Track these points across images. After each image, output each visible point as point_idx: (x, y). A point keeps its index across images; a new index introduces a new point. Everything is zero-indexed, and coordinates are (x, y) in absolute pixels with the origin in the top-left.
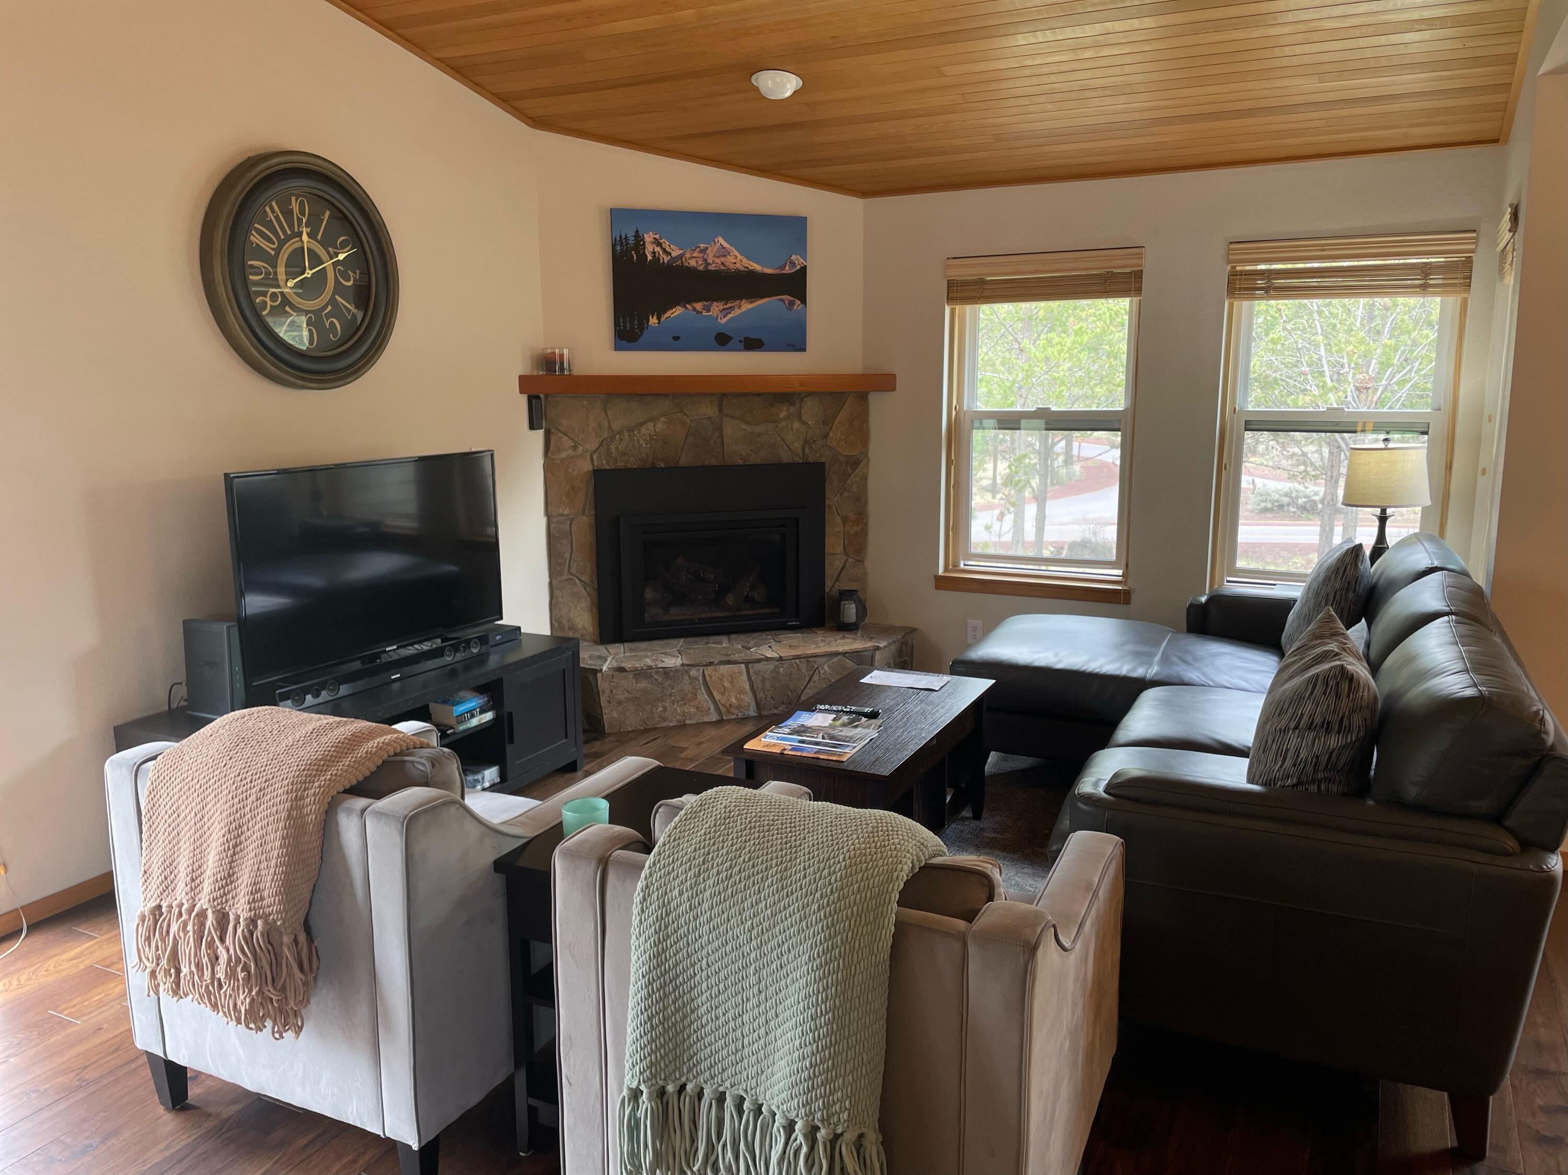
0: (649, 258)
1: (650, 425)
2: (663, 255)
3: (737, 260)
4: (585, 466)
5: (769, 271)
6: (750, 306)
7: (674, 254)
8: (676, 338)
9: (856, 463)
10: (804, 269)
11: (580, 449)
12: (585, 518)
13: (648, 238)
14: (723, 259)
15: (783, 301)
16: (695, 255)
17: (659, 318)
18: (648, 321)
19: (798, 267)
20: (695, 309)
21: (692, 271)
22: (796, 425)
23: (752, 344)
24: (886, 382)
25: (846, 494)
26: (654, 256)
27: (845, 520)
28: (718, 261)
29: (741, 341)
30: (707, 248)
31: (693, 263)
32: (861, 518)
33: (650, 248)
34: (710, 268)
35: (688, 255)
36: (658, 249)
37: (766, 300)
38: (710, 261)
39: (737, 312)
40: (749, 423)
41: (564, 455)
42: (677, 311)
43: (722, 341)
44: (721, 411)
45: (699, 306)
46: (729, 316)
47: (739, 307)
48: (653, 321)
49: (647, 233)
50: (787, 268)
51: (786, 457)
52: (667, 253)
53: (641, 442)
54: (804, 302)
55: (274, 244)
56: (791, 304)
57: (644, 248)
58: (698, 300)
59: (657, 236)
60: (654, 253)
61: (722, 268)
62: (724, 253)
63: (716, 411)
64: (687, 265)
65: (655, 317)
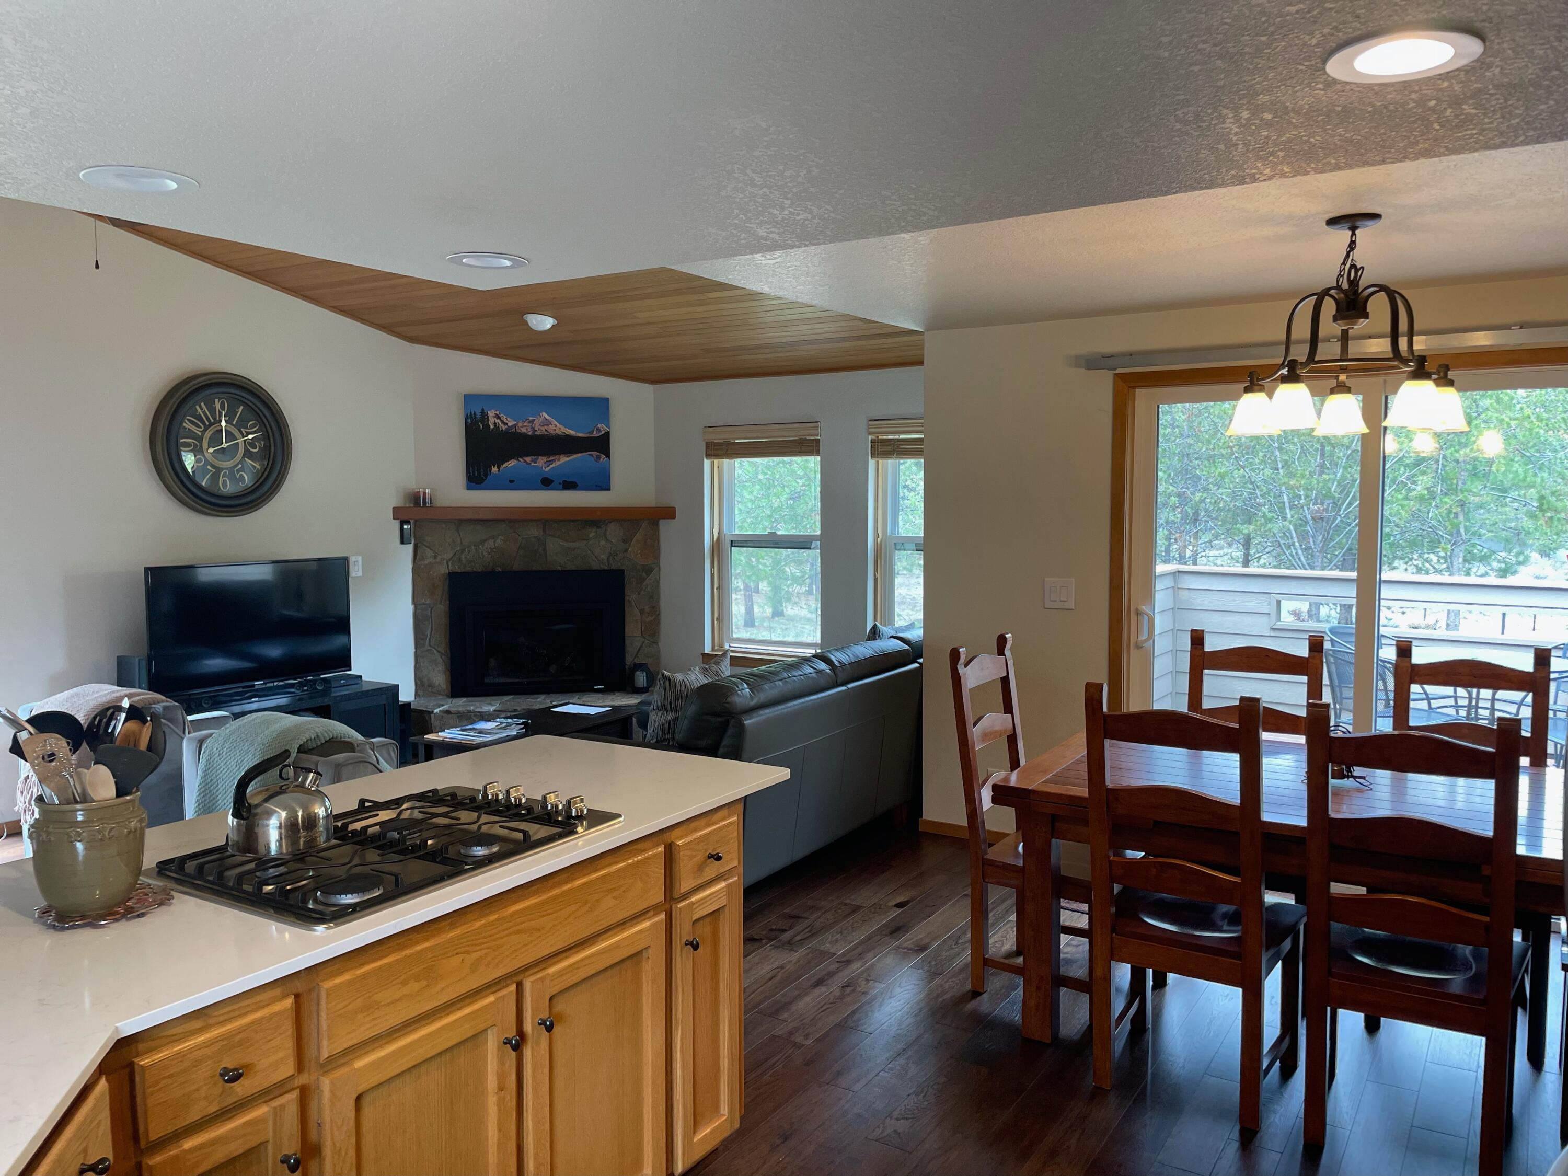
0: (492, 427)
1: (491, 542)
2: (501, 425)
3: (557, 428)
4: (443, 570)
5: (580, 435)
6: (567, 459)
7: (510, 424)
8: (511, 481)
9: (650, 569)
10: (608, 434)
11: (438, 559)
12: (442, 606)
13: (491, 414)
14: (546, 427)
15: (592, 455)
16: (525, 424)
17: (499, 468)
18: (490, 470)
19: (603, 432)
20: (525, 461)
21: (525, 435)
22: (603, 542)
23: (569, 485)
24: (669, 513)
25: (642, 592)
26: (495, 426)
27: (642, 612)
28: (543, 428)
29: (560, 484)
30: (534, 420)
31: (524, 430)
32: (655, 611)
33: (492, 420)
34: (536, 433)
35: (520, 425)
36: (498, 421)
37: (579, 455)
38: (536, 429)
39: (557, 463)
40: (566, 541)
41: (427, 562)
42: (512, 463)
43: (546, 483)
44: (544, 531)
45: (528, 459)
46: (551, 466)
47: (559, 460)
48: (494, 469)
49: (490, 410)
50: (595, 433)
51: (595, 566)
52: (505, 424)
53: (484, 553)
54: (608, 456)
55: (201, 428)
56: (598, 458)
57: (488, 421)
58: (528, 455)
59: (497, 413)
60: (495, 423)
61: (546, 433)
62: (548, 423)
63: (542, 533)
64: (519, 431)
65: (496, 467)
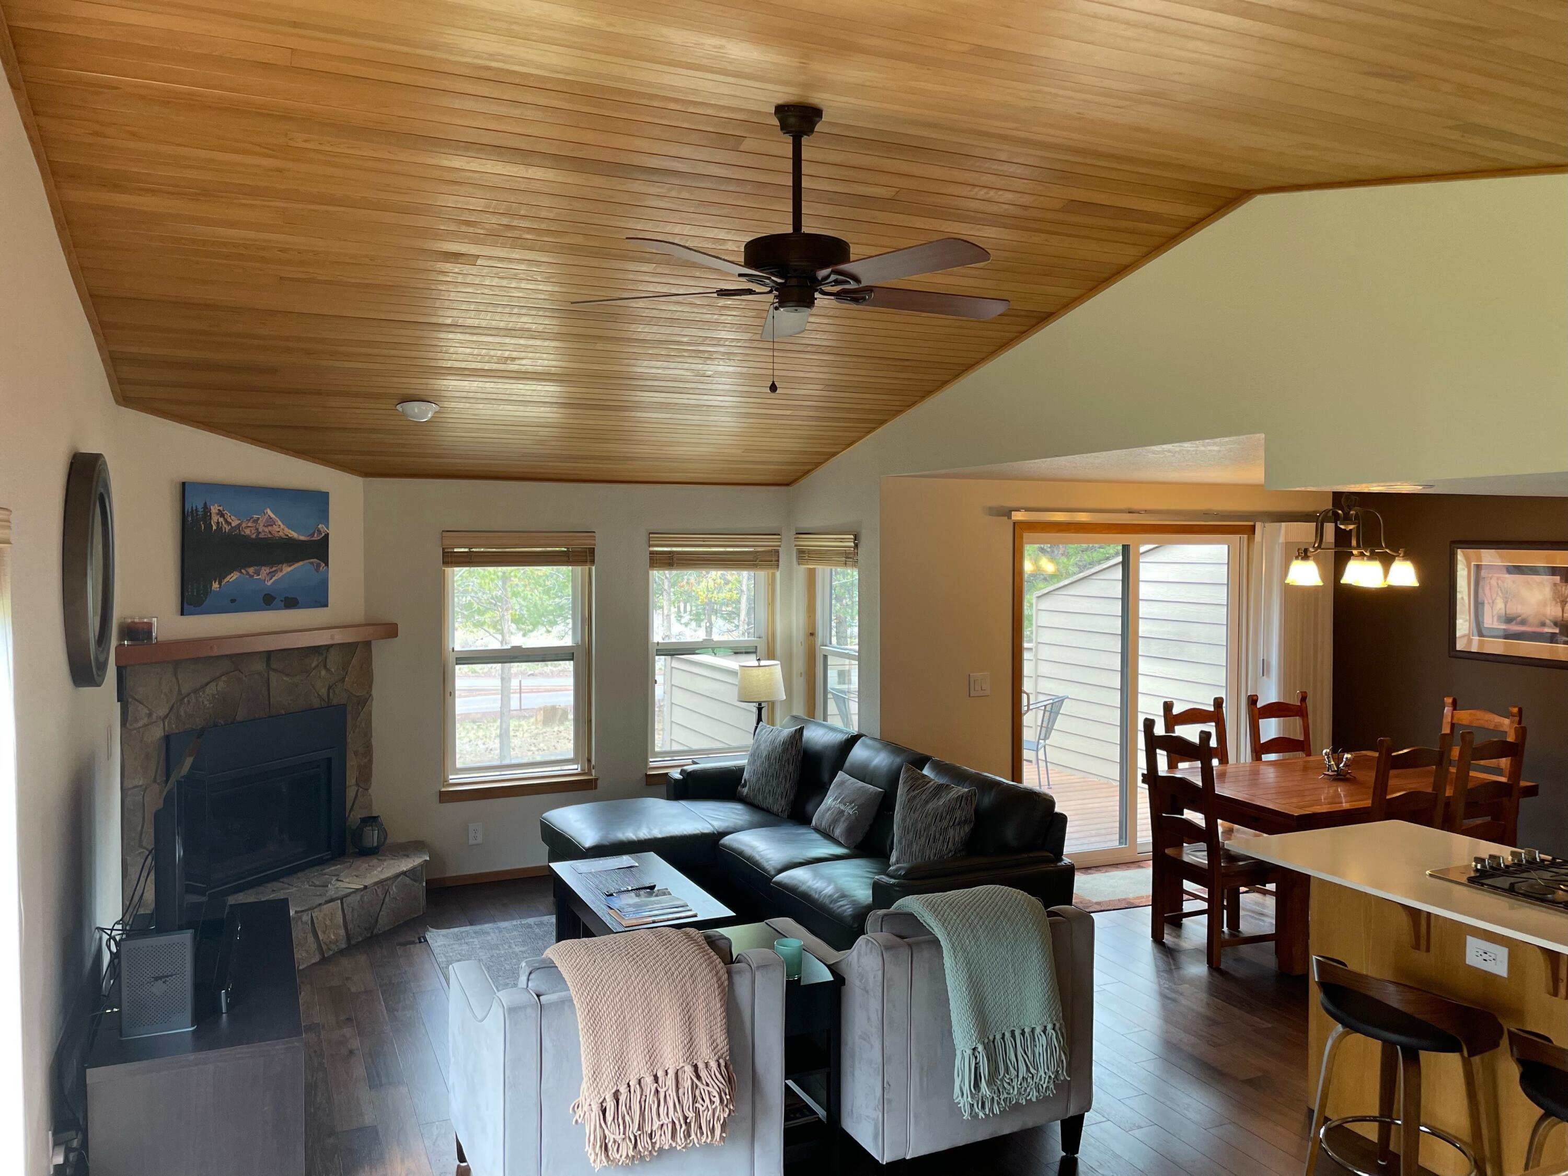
0: (214, 528)
1: (213, 684)
2: (225, 525)
3: (282, 530)
4: (157, 733)
5: (302, 538)
6: (289, 569)
7: (233, 524)
8: (233, 601)
9: (364, 701)
10: (327, 535)
11: (154, 717)
12: (157, 786)
13: (214, 509)
14: (270, 528)
15: (312, 563)
16: (250, 524)
17: (220, 583)
18: (211, 586)
19: (323, 534)
20: (248, 573)
21: (247, 537)
22: (323, 673)
23: (291, 603)
24: (391, 631)
25: (357, 730)
26: (218, 526)
27: (356, 753)
28: (266, 530)
29: (282, 601)
30: (259, 518)
31: (248, 532)
32: (368, 749)
33: (215, 518)
34: (261, 536)
35: (244, 525)
36: (221, 520)
37: (301, 563)
38: (260, 530)
39: (280, 575)
40: (288, 675)
41: (140, 724)
43: (268, 601)
44: (268, 665)
45: (251, 570)
46: (274, 579)
47: (281, 571)
48: (215, 586)
49: (214, 505)
50: (316, 535)
51: (316, 702)
52: (229, 523)
53: (206, 702)
54: (327, 564)
56: (319, 566)
57: (211, 519)
58: (250, 566)
59: (221, 508)
60: (218, 523)
61: (270, 536)
62: (270, 523)
63: (265, 665)
64: (243, 533)
65: (217, 583)
